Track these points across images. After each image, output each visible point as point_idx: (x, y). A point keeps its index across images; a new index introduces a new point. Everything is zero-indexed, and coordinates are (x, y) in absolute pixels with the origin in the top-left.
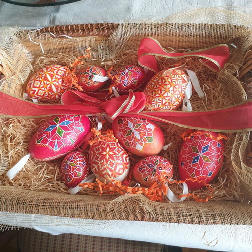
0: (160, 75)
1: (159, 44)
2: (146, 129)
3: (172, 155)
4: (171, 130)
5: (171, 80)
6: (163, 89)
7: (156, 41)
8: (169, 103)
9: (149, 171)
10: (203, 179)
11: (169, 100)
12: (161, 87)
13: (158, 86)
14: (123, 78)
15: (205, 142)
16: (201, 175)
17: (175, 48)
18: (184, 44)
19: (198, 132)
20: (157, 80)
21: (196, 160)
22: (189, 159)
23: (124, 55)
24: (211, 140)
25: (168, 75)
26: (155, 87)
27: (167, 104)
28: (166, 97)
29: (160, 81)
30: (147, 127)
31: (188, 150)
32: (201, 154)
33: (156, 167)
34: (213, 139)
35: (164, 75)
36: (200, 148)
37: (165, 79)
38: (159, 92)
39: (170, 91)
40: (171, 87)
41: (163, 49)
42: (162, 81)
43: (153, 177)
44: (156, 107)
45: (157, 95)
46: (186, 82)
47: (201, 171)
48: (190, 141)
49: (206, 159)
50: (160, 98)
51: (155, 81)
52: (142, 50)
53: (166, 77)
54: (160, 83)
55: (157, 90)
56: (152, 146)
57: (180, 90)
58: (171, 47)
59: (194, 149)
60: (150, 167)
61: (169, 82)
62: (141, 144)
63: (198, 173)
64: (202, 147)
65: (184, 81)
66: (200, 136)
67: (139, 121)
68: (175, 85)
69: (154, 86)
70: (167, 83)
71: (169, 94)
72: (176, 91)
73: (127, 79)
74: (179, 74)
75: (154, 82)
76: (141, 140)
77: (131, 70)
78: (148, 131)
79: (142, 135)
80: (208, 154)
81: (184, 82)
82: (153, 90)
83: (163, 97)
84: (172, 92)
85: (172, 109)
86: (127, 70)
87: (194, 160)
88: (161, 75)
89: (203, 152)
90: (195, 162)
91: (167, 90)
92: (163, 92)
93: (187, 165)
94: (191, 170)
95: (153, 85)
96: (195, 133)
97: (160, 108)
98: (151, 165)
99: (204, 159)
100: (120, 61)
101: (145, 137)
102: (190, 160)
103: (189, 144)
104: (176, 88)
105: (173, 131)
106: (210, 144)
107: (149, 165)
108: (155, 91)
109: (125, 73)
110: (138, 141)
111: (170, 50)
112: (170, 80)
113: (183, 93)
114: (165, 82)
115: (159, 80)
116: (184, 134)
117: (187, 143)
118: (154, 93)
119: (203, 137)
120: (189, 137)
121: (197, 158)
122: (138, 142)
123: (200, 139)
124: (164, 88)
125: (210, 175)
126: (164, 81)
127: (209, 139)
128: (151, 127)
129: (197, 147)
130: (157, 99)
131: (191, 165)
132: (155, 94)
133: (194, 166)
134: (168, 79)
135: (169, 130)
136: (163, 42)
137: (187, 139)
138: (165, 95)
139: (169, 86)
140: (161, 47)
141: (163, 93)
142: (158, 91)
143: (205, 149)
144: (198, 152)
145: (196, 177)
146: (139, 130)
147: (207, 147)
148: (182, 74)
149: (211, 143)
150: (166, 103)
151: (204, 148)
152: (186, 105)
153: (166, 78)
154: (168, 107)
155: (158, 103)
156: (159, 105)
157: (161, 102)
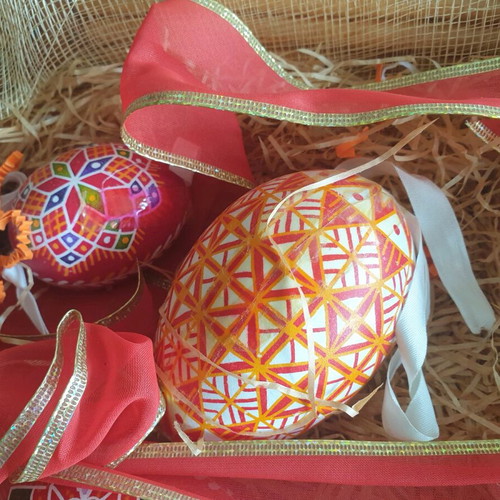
0: (246, 223)
1: (247, 34)
5: (316, 268)
6: (263, 322)
7: (227, 14)
11: (303, 385)
12: (253, 306)
13: (235, 299)
14: (53, 225)
17: (333, 52)
18: (384, 33)
20: (232, 253)
23: (79, 90)
25: (295, 227)
26: (219, 303)
27: (295, 405)
28: (288, 369)
29: (246, 266)
35: (268, 232)
37: (274, 258)
38: (243, 338)
39: (311, 336)
40: (312, 308)
41: (271, 59)
42: (258, 266)
44: (226, 423)
45: (231, 358)
46: (404, 260)
50: (247, 374)
51: (218, 258)
52: (146, 69)
53: (280, 240)
54: (248, 283)
55: (227, 322)
57: (370, 320)
58: (313, 47)
61: (299, 276)
65: (393, 261)
68: (341, 296)
69: (211, 297)
70: (292, 283)
71: (304, 355)
72: (348, 331)
73: (77, 229)
74: (360, 220)
75: (213, 266)
77: (97, 180)
81: (394, 268)
82: (208, 322)
83: (264, 369)
84: (322, 340)
86: (74, 181)
88: (254, 223)
91: (291, 329)
92: (266, 342)
95: (205, 289)
97: (252, 426)
100: (61, 120)
104: (347, 314)
108: (218, 330)
109: (61, 195)
111: (307, 64)
112: (305, 265)
113: (388, 329)
114: (278, 274)
115: (239, 259)
118: (211, 342)
124: (272, 316)
126: (268, 267)
130: (232, 380)
132: (220, 351)
134: (292, 256)
136: (273, 22)
138: (281, 358)
139: (301, 303)
140: (259, 49)
141: (263, 348)
142: (235, 329)
148: (381, 213)
150: (286, 400)
153: (281, 249)
154: (297, 417)
155: (236, 401)
156: (246, 412)
157: (259, 399)
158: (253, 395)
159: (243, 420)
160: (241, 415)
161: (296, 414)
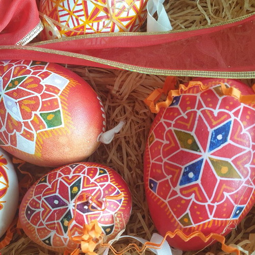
2: (39, 89)
3: (128, 155)
4: (120, 87)
8: (106, 10)
9: (51, 218)
10: (216, 228)
15: (216, 112)
16: (211, 218)
19: (192, 83)
21: (191, 175)
22: (172, 170)
24: (236, 104)
27: (102, 13)
30: (44, 82)
31: (165, 142)
32: (206, 155)
33: (72, 205)
34: (243, 100)
36: (202, 134)
43: (66, 236)
44: (72, 27)
47: (211, 208)
48: (170, 113)
49: (225, 170)
56: (63, 140)
59: (184, 138)
60: (54, 206)
62: (28, 135)
63: (199, 213)
64: (211, 131)
66: (198, 96)
67: (21, 68)
76: (26, 124)
78: (44, 96)
79: (27, 109)
80: (229, 151)
85: (117, 29)
87: (186, 174)
89: (213, 146)
90: (189, 180)
93: (165, 189)
94: (179, 205)
96: (182, 87)
97: (83, 27)
98: (56, 198)
99: (218, 169)
101: (38, 113)
102: (173, 173)
103: (169, 125)
105: (126, 90)
106: (233, 118)
107: (50, 200)
110: (18, 126)
116: (153, 96)
117: (162, 120)
119: (210, 96)
120: (167, 102)
121: (195, 168)
122: (19, 130)
123: (200, 106)
125: (236, 215)
127: (229, 103)
128: (59, 81)
129: (193, 133)
130: (71, 2)
131: (178, 188)
133: (187, 191)
135: (116, 88)
137: (162, 108)
143: (220, 137)
144: (197, 149)
145: (194, 225)
146: (18, 94)
147: (224, 130)
149: (236, 114)
150: (96, 11)
151: (217, 132)
152: (156, 16)
154: (104, 22)
155: (74, 12)
156: (79, 18)
157: (84, 9)
158: (81, 7)
159: (78, 24)
160: (77, 20)
161: (103, 20)
